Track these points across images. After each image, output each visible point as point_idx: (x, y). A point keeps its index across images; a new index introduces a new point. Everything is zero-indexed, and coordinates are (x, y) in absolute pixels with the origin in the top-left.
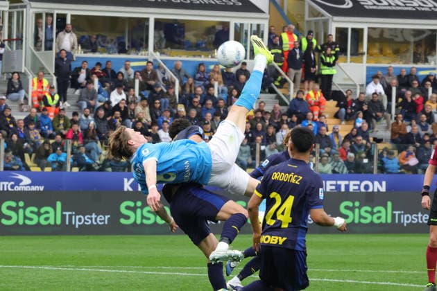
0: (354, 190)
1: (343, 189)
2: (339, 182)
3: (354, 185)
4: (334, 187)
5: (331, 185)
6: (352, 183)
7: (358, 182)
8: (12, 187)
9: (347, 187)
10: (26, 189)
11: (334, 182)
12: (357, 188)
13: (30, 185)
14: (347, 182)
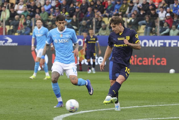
0: (174, 46)
1: (167, 45)
2: (166, 41)
3: (174, 43)
4: (162, 44)
5: (161, 43)
6: (173, 41)
7: (176, 41)
8: (4, 43)
9: (170, 44)
10: (10, 44)
11: (162, 41)
12: (175, 44)
13: (12, 43)
14: (170, 41)
